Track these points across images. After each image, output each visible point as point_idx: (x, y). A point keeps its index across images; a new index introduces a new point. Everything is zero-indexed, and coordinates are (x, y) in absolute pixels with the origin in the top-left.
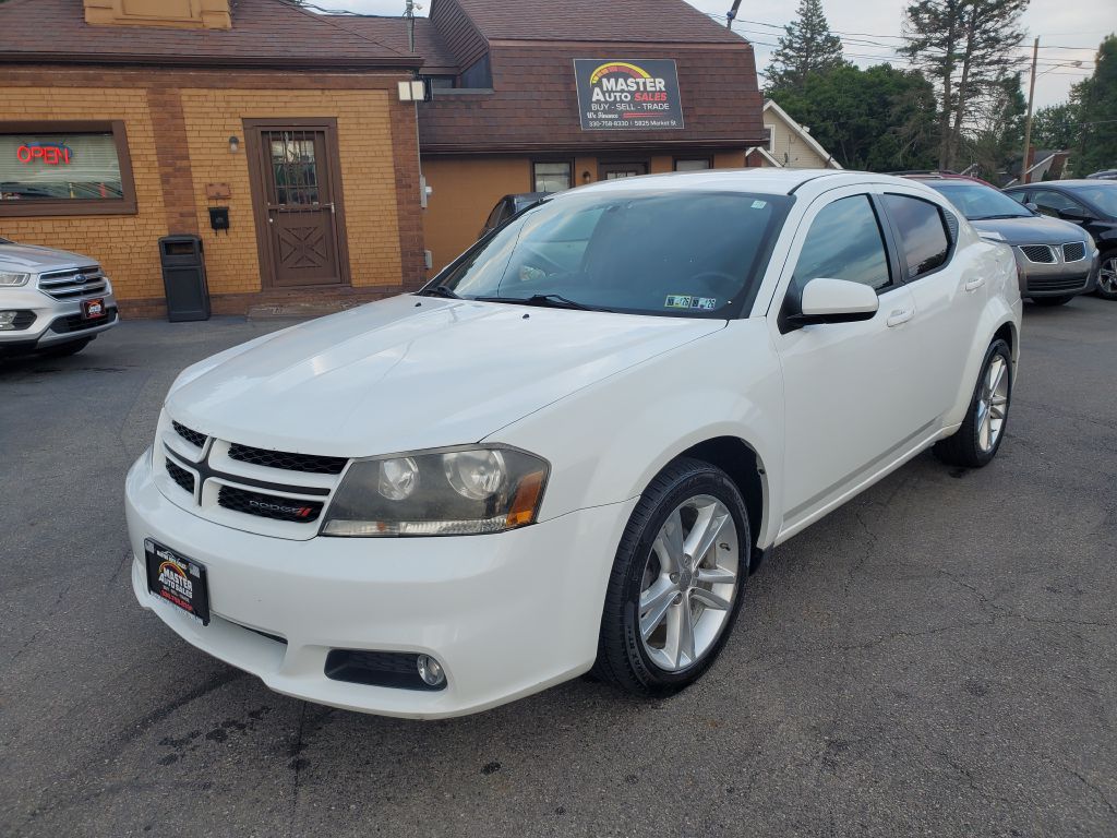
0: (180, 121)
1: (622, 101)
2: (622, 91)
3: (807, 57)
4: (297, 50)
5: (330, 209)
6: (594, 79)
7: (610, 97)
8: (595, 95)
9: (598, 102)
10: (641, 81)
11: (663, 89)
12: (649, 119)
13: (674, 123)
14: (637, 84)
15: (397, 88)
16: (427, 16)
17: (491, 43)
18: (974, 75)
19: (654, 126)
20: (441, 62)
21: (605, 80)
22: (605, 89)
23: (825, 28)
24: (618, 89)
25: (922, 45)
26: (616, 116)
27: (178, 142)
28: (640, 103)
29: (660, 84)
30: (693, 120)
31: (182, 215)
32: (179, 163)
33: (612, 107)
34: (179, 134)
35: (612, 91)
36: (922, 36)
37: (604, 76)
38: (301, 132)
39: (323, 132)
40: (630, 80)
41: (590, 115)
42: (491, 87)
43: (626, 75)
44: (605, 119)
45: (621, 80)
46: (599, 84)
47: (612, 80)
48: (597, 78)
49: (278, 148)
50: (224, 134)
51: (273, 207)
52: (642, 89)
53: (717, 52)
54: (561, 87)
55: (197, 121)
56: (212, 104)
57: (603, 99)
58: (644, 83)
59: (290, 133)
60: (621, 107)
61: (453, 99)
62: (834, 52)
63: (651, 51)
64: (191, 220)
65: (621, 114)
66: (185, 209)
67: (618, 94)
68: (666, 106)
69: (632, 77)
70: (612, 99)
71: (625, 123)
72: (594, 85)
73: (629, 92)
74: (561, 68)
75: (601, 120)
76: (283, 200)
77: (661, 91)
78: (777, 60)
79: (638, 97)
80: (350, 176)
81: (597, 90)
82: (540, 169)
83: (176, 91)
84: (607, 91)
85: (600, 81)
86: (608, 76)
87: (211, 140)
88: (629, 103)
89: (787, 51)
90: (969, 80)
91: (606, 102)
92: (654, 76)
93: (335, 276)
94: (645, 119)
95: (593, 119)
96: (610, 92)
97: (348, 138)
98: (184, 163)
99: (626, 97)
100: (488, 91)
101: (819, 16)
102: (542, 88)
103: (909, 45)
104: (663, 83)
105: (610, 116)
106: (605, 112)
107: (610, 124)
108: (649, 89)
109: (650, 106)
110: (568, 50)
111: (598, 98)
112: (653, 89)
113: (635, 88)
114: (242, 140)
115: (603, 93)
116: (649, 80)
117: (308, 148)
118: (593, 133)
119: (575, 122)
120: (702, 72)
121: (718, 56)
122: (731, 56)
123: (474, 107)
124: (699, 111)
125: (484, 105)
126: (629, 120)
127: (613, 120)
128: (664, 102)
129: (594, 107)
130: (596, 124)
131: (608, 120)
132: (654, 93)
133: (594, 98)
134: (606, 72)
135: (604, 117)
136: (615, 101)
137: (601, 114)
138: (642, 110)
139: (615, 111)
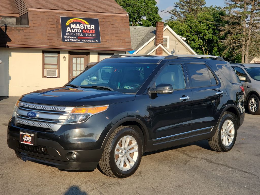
1: (78, 32)
2: (78, 29)
6: (67, 24)
7: (73, 31)
9: (69, 32)
11: (94, 29)
12: (88, 39)
13: (97, 41)
14: (84, 26)
17: (29, 9)
19: (90, 42)
21: (71, 25)
22: (71, 28)
24: (77, 28)
26: (75, 38)
28: (85, 33)
29: (93, 27)
30: (104, 41)
33: (74, 34)
35: (74, 29)
37: (71, 23)
40: (81, 25)
41: (65, 37)
42: (29, 25)
43: (80, 23)
45: (78, 25)
46: (70, 26)
47: (75, 25)
48: (69, 24)
52: (85, 28)
53: (114, 16)
54: (55, 26)
57: (70, 31)
58: (87, 27)
60: (77, 34)
61: (13, 28)
62: (202, 5)
63: (90, 15)
65: (77, 37)
67: (76, 30)
68: (94, 35)
69: (83, 24)
71: (78, 40)
72: (68, 26)
73: (81, 29)
74: (55, 19)
77: (93, 30)
78: (177, 7)
79: (84, 31)
81: (68, 28)
82: (46, 55)
84: (73, 28)
86: (73, 23)
88: (80, 33)
89: (181, 3)
91: (72, 32)
92: (90, 24)
94: (86, 39)
95: (66, 38)
96: (73, 29)
99: (79, 31)
100: (27, 26)
102: (48, 26)
106: (71, 36)
107: (73, 40)
108: (88, 28)
109: (88, 35)
110: (59, 13)
111: (69, 31)
112: (90, 29)
113: (83, 28)
115: (71, 29)
116: (88, 25)
118: (66, 43)
119: (60, 39)
120: (108, 23)
121: (115, 18)
122: (120, 18)
123: (22, 32)
124: (107, 37)
125: (25, 31)
126: (80, 39)
127: (74, 39)
128: (94, 34)
129: (67, 34)
130: (67, 40)
131: (72, 39)
132: (90, 30)
133: (67, 31)
134: (72, 21)
135: (71, 37)
136: (75, 32)
137: (69, 37)
138: (85, 36)
139: (75, 36)
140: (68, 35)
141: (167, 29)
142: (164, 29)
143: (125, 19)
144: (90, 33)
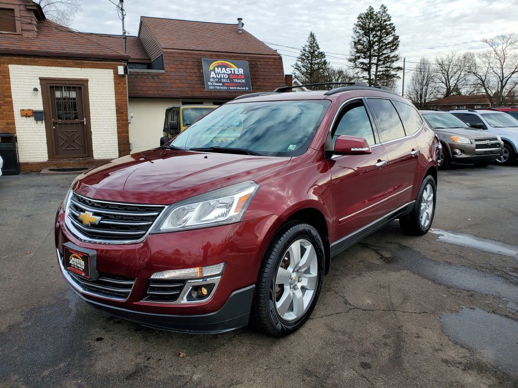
0: (7, 80)
1: (224, 78)
2: (224, 74)
3: (312, 60)
4: (69, 49)
5: (83, 123)
6: (211, 68)
7: (218, 76)
8: (212, 75)
9: (213, 78)
10: (232, 69)
11: (242, 73)
12: (237, 86)
13: (247, 88)
14: (231, 70)
15: (117, 69)
16: (137, 36)
17: (164, 50)
18: (380, 71)
19: (239, 90)
20: (142, 57)
21: (216, 69)
22: (216, 72)
23: (318, 48)
24: (222, 72)
25: (359, 58)
26: (222, 84)
27: (7, 89)
28: (232, 79)
29: (241, 71)
30: (255, 87)
31: (7, 124)
32: (7, 99)
33: (219, 81)
34: (7, 85)
36: (358, 55)
37: (216, 67)
38: (70, 87)
39: (81, 88)
40: (227, 69)
41: (209, 83)
42: (164, 69)
43: (226, 67)
44: (216, 86)
45: (224, 69)
46: (214, 70)
47: (220, 69)
48: (213, 68)
49: (58, 94)
50: (31, 86)
51: (56, 121)
52: (233, 73)
53: (266, 58)
54: (196, 71)
55: (17, 80)
56: (25, 72)
57: (215, 77)
58: (234, 70)
59: (65, 87)
60: (224, 81)
61: (146, 74)
62: (322, 58)
63: (237, 56)
64: (12, 126)
65: (224, 83)
66: (9, 121)
67: (222, 75)
68: (244, 81)
69: (228, 67)
70: (220, 77)
71: (226, 88)
72: (211, 71)
73: (227, 74)
74: (196, 62)
75: (215, 86)
76: (60, 118)
78: (299, 61)
79: (231, 77)
80: (93, 108)
81: (213, 73)
83: (5, 65)
84: (217, 73)
85: (214, 68)
86: (218, 67)
87: (24, 89)
88: (227, 79)
89: (303, 57)
90: (378, 73)
91: (217, 78)
92: (238, 67)
93: (85, 154)
94: (234, 86)
95: (211, 86)
96: (218, 74)
97: (93, 90)
98: (9, 99)
99: (226, 76)
100: (161, 71)
101: (316, 44)
102: (187, 71)
103: (353, 57)
104: (242, 70)
105: (219, 84)
106: (216, 82)
107: (219, 88)
108: (236, 73)
109: (236, 81)
110: (200, 55)
112: (238, 73)
113: (230, 72)
114: (40, 89)
115: (216, 74)
116: (236, 69)
117: (73, 95)
118: (211, 91)
119: (203, 86)
120: (259, 66)
121: (266, 60)
122: (272, 60)
123: (156, 78)
124: (258, 84)
125: (160, 77)
126: (227, 86)
127: (220, 86)
128: (243, 79)
129: (212, 80)
130: (212, 87)
131: (218, 86)
132: (238, 75)
133: (211, 77)
134: (217, 65)
135: (216, 84)
136: (221, 78)
137: (214, 84)
138: (233, 82)
139: (221, 82)
140: (213, 82)
141: (295, 82)
142: (293, 82)
143: (278, 61)
144: (238, 79)
